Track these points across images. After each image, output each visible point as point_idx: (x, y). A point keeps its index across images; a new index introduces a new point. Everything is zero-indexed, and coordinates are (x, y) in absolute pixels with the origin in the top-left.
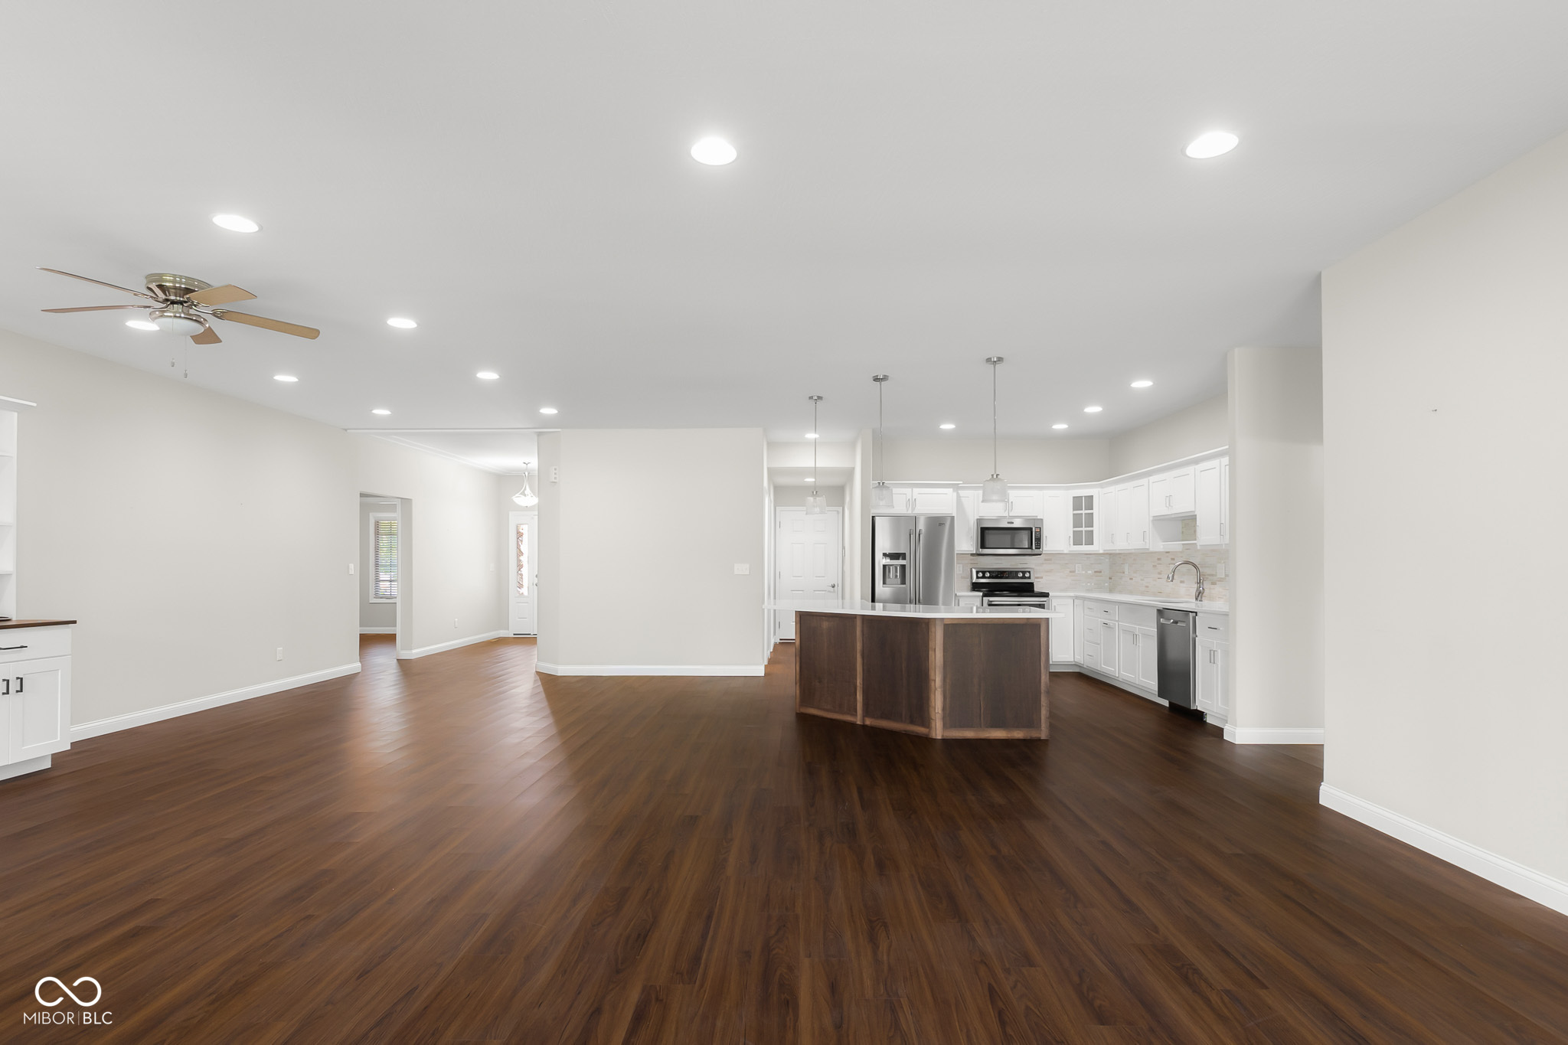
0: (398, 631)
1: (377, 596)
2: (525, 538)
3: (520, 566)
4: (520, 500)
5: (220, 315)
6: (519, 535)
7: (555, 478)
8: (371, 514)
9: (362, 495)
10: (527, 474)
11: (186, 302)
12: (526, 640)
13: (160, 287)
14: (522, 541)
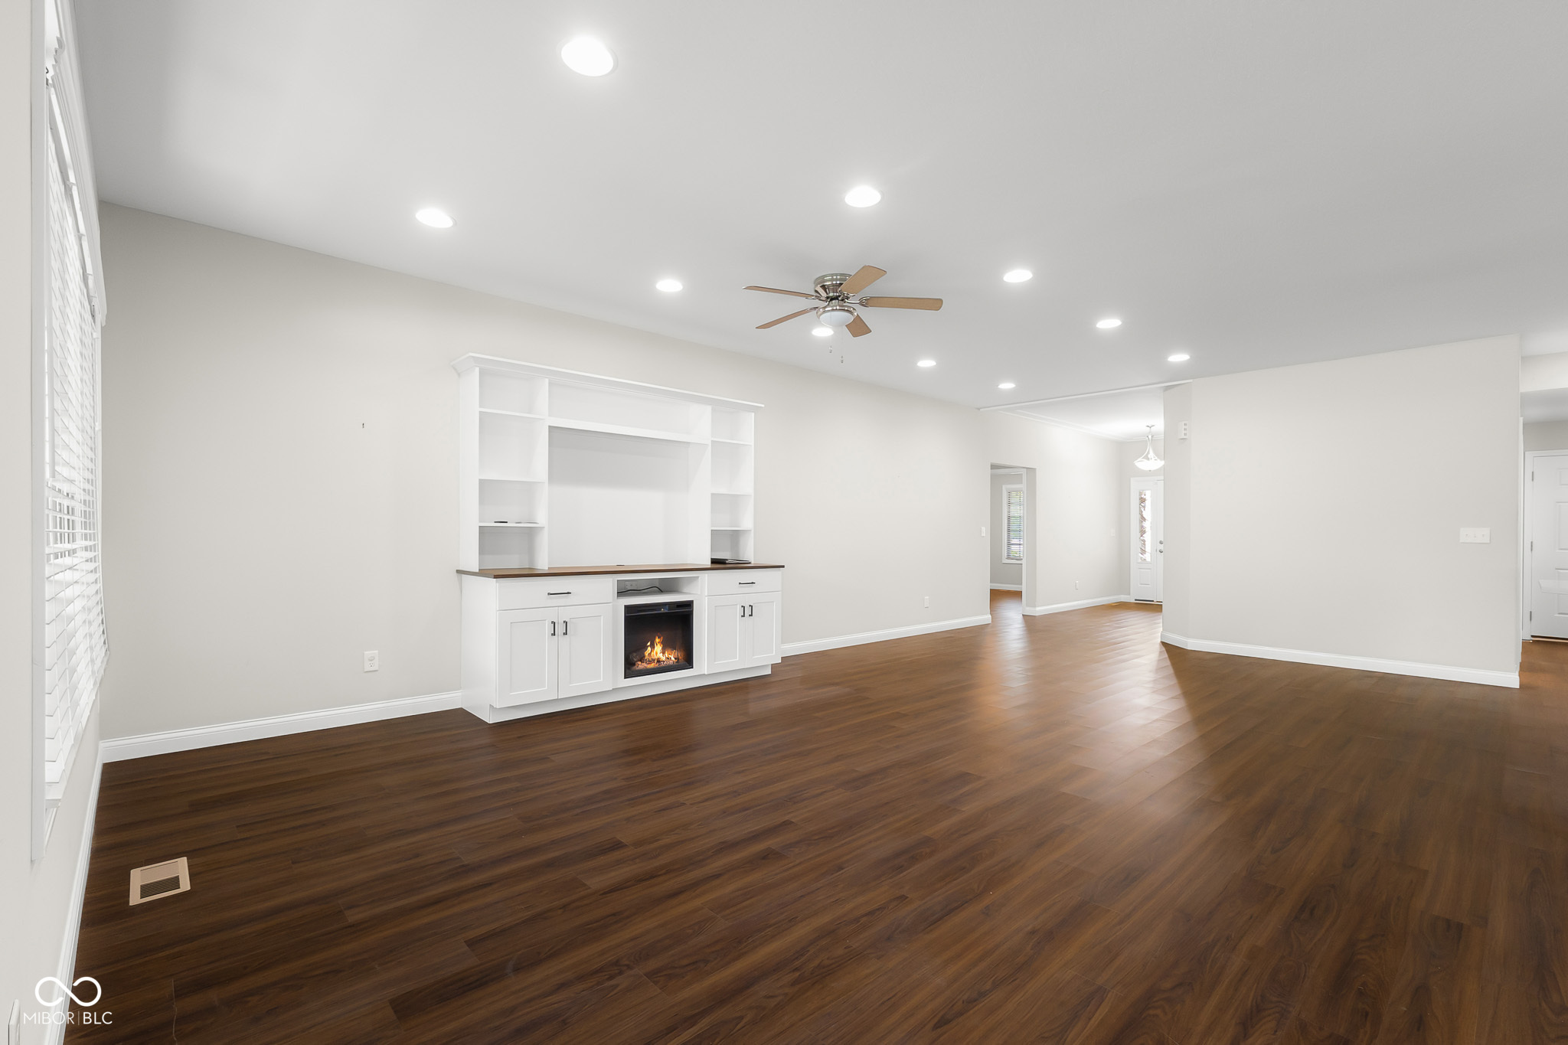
0: (1024, 589)
1: (1009, 557)
2: (1148, 503)
3: (1143, 532)
4: (1142, 465)
5: (865, 303)
6: (1142, 500)
7: (1185, 434)
8: (1004, 487)
9: (994, 467)
10: (1150, 437)
11: (840, 296)
12: (1150, 607)
13: (823, 287)
14: (1144, 507)
